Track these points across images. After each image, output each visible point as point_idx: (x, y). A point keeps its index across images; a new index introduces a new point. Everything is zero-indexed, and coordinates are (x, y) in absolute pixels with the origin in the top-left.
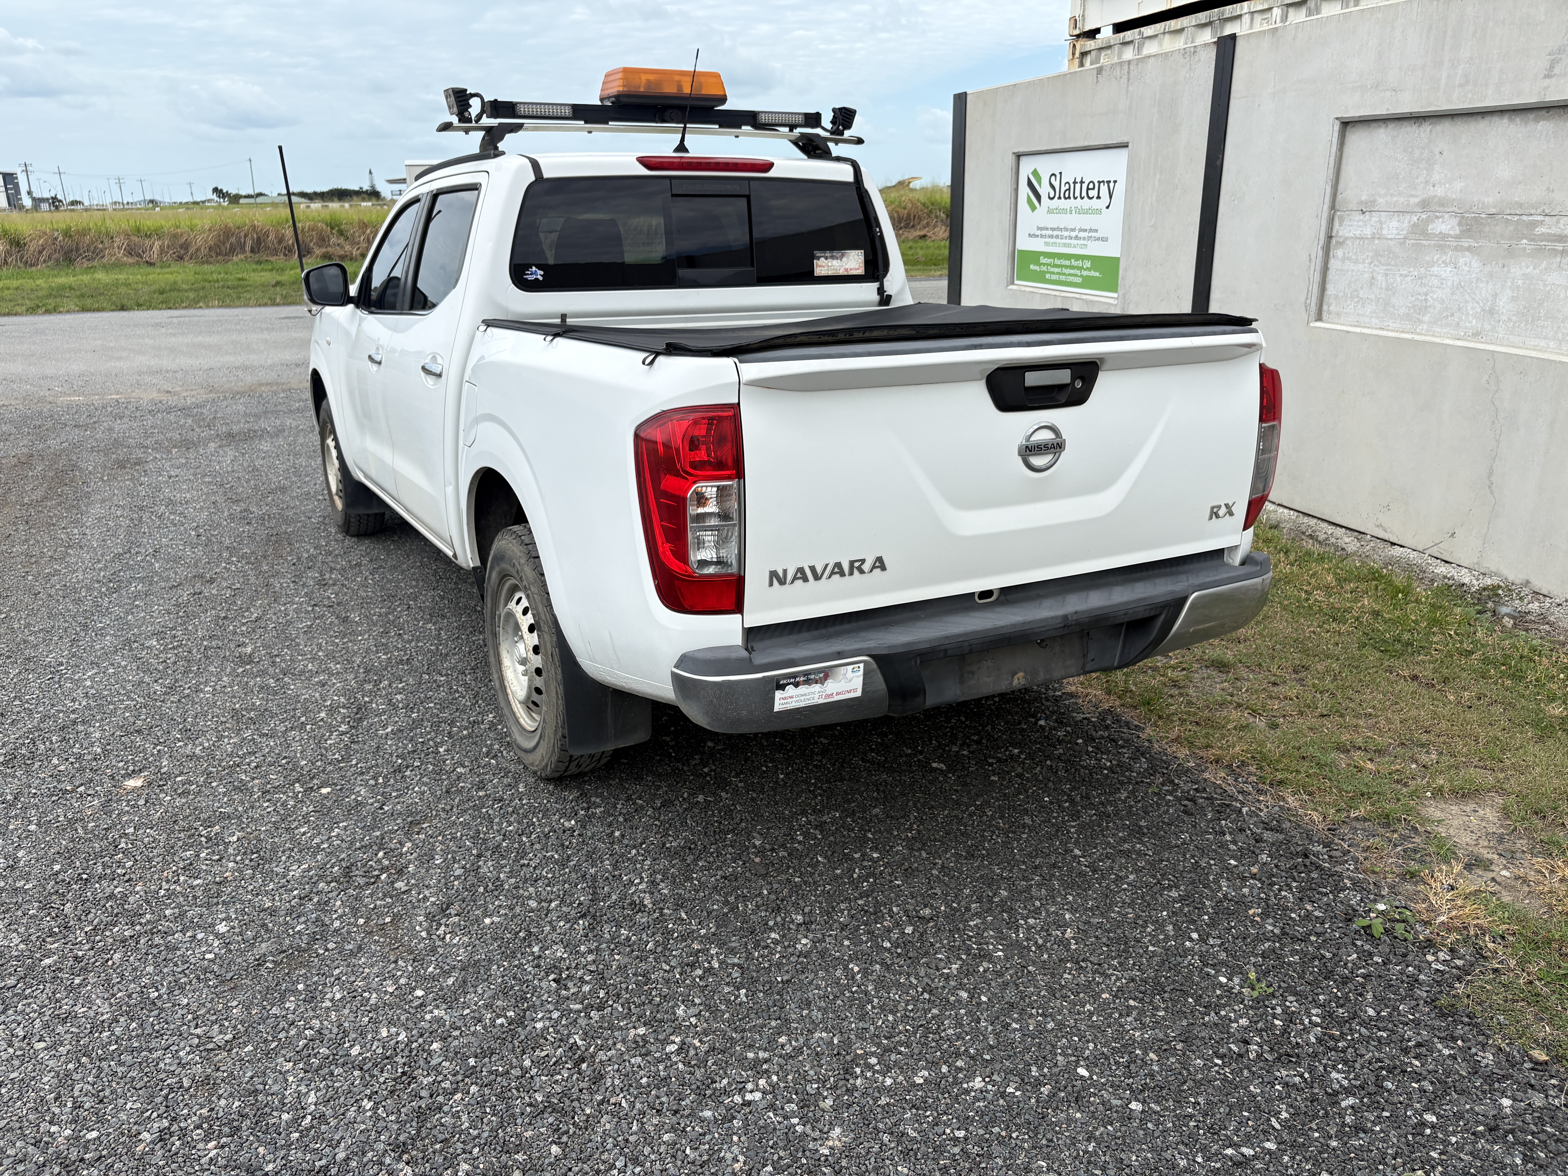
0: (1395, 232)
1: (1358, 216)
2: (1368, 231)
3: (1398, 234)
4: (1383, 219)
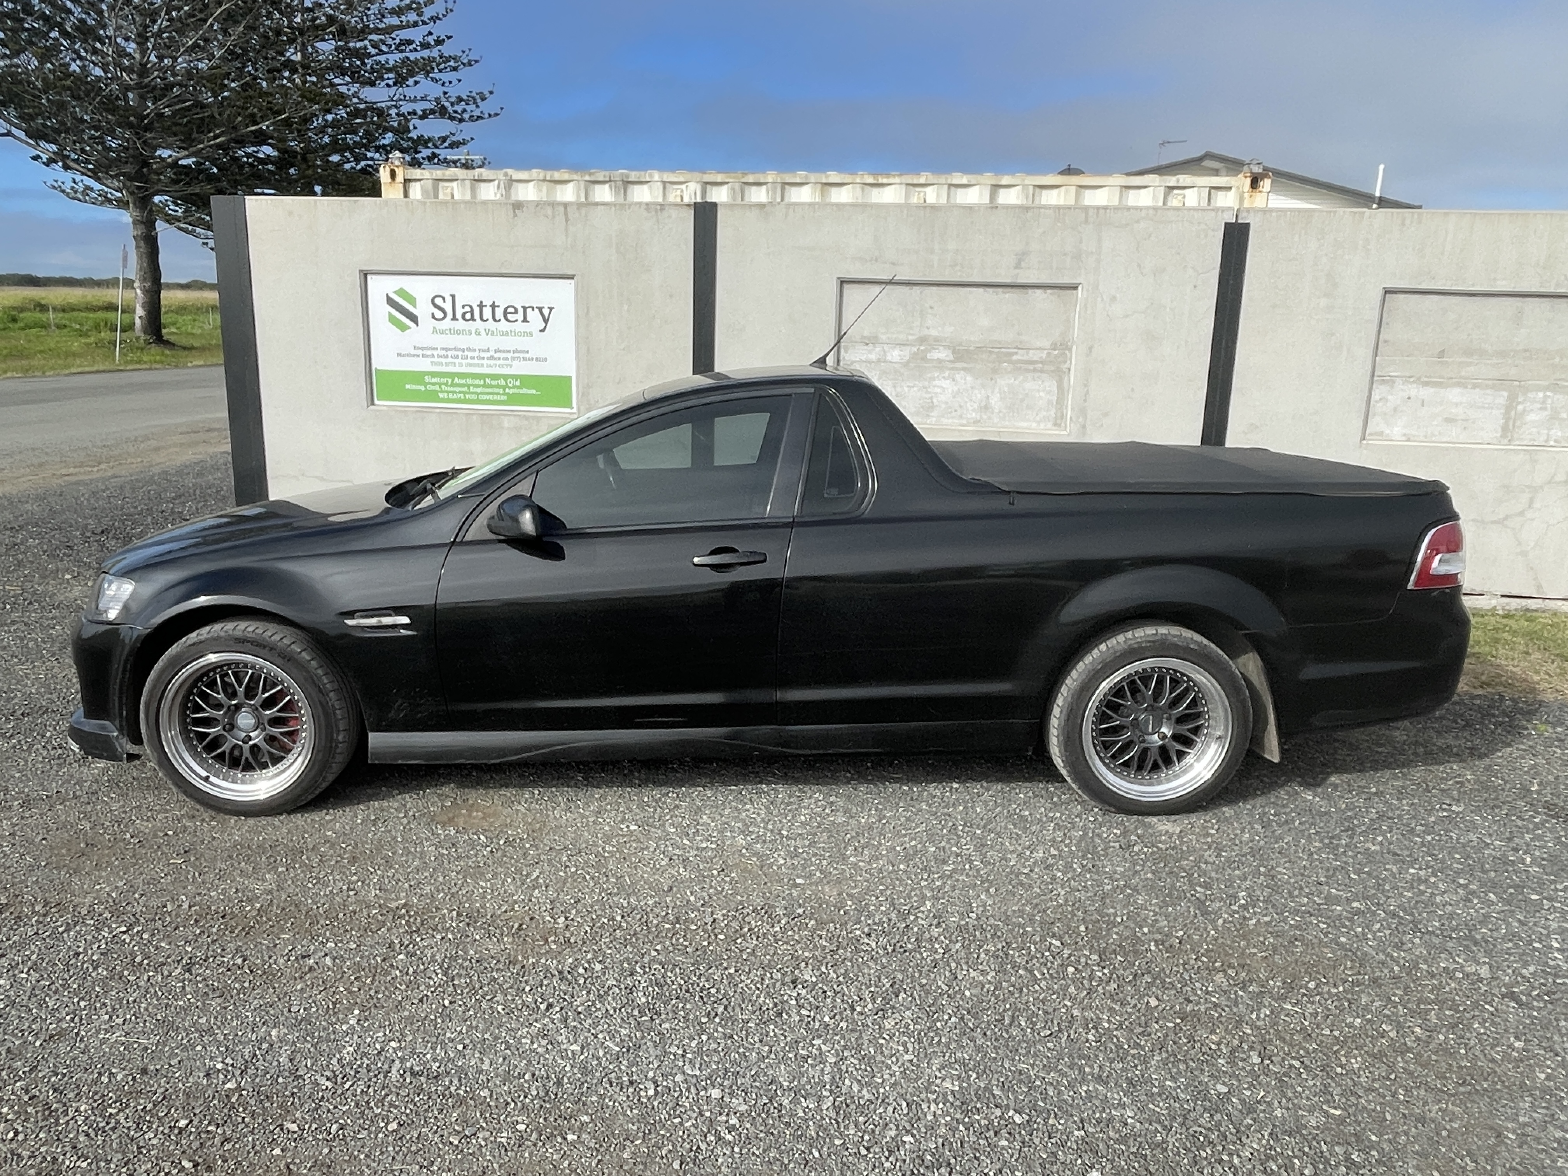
0: (898, 358)
1: (862, 347)
3: (901, 359)
4: (886, 349)
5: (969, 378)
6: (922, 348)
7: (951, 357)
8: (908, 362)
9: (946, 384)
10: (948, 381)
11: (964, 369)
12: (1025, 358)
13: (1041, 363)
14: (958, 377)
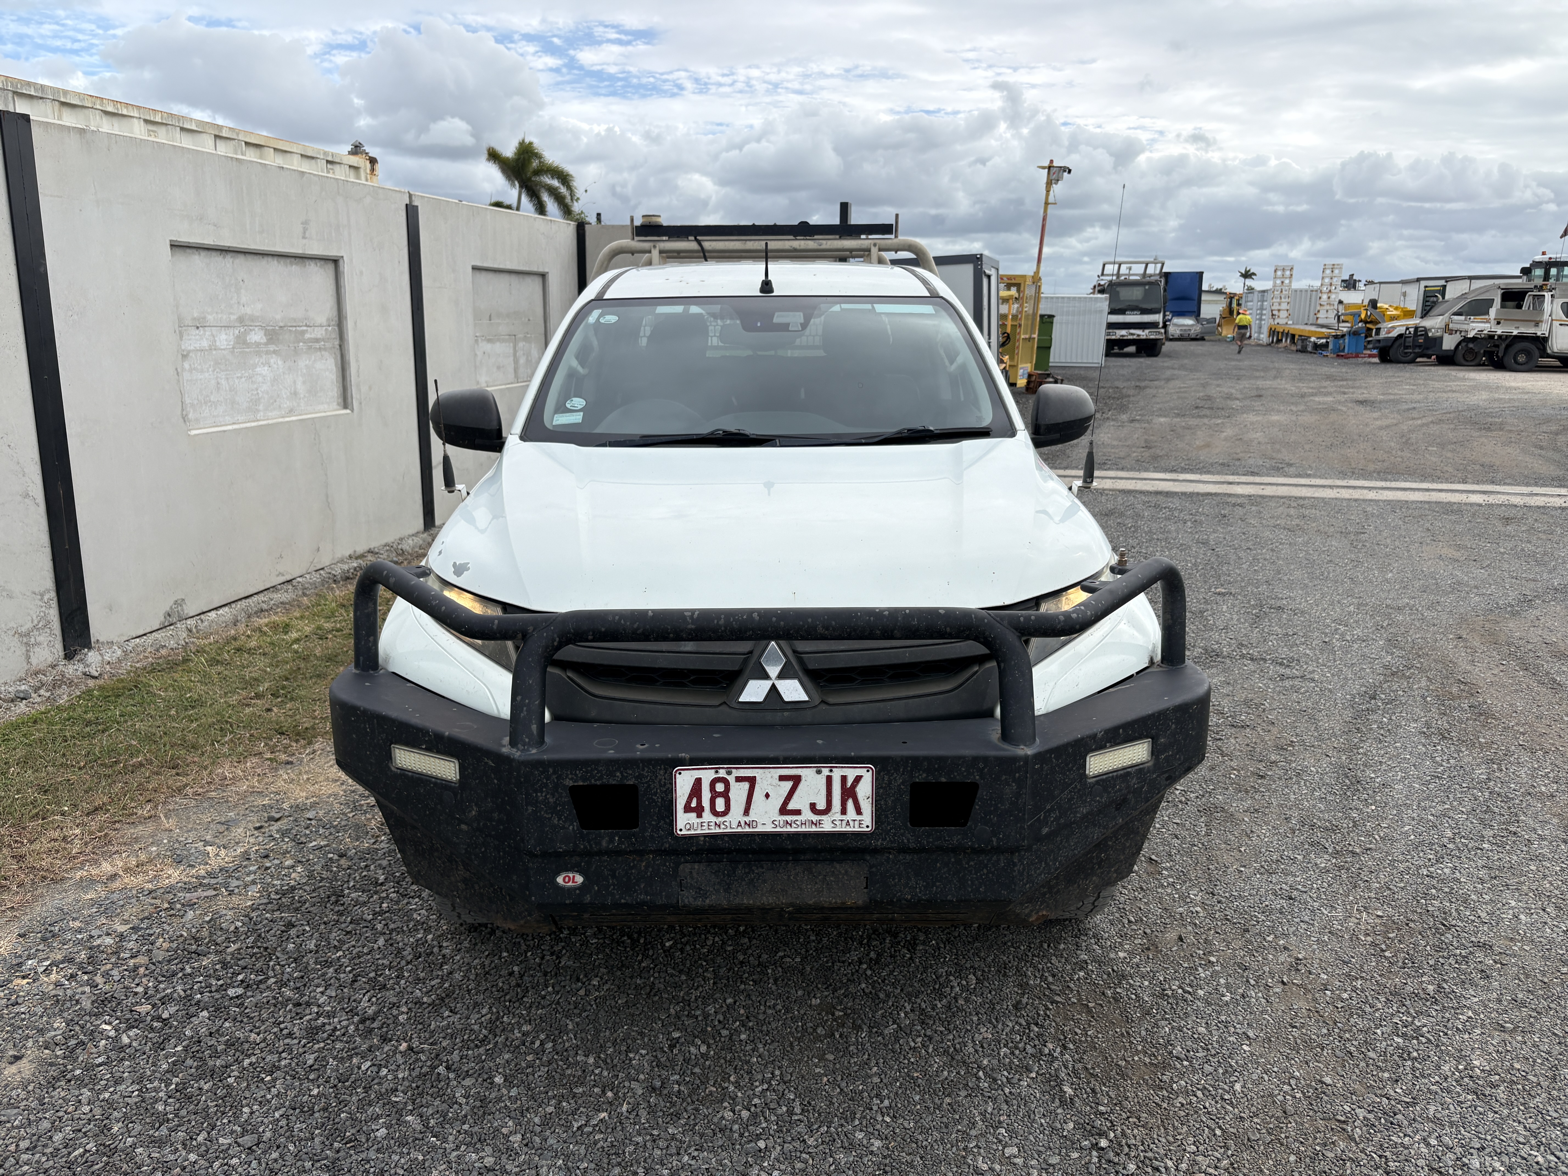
0: (225, 343)
1: (194, 331)
2: (205, 344)
3: (228, 345)
4: (214, 333)
5: (280, 362)
6: (242, 330)
7: (264, 340)
8: (233, 348)
9: (264, 370)
10: (266, 368)
11: (274, 352)
12: (313, 336)
13: (323, 340)
14: (272, 361)
